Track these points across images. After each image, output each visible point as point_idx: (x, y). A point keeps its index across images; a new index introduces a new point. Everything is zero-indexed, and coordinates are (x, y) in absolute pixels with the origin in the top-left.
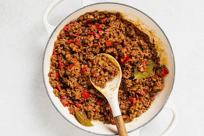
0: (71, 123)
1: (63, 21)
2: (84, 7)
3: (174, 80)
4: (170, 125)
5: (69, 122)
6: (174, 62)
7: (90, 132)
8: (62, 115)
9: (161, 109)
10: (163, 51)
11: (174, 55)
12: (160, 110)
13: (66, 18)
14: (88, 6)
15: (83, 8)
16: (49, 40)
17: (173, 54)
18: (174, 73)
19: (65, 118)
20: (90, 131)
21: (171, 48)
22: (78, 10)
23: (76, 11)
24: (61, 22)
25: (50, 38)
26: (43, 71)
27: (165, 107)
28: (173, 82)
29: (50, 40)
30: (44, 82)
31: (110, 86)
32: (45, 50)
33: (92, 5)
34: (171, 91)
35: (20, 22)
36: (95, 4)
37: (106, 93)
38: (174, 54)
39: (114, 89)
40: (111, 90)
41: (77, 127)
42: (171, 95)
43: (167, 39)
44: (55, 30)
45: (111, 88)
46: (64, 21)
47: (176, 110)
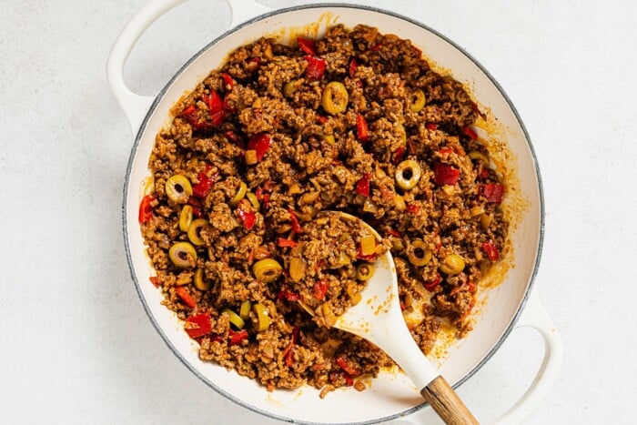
0: (232, 400)
1: (174, 78)
2: (240, 27)
3: (542, 239)
4: (538, 378)
5: (225, 396)
6: (540, 181)
7: (292, 422)
8: (201, 378)
9: (509, 331)
10: (501, 146)
11: (538, 158)
12: (505, 335)
13: (182, 69)
14: (250, 22)
15: (236, 30)
16: (135, 145)
17: (535, 157)
18: (542, 216)
19: (210, 386)
20: (291, 418)
21: (527, 137)
22: (220, 38)
23: (213, 43)
24: (170, 83)
25: (138, 137)
26: (126, 246)
27: (519, 323)
28: (541, 245)
29: (140, 142)
30: (133, 279)
31: (369, 302)
32: (127, 178)
33: (263, 17)
34: (535, 273)
35: (36, 91)
36: (272, 14)
37: (369, 327)
38: (537, 154)
39: (385, 308)
40: (376, 313)
41: (252, 410)
42: (535, 286)
43: (514, 111)
44: (152, 109)
45: (376, 309)
46: (177, 79)
47: (553, 330)
